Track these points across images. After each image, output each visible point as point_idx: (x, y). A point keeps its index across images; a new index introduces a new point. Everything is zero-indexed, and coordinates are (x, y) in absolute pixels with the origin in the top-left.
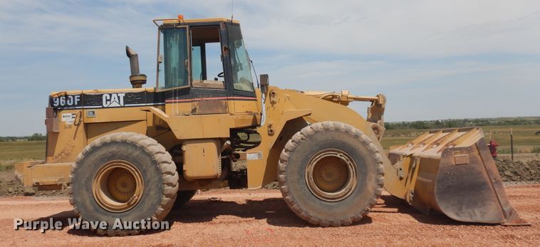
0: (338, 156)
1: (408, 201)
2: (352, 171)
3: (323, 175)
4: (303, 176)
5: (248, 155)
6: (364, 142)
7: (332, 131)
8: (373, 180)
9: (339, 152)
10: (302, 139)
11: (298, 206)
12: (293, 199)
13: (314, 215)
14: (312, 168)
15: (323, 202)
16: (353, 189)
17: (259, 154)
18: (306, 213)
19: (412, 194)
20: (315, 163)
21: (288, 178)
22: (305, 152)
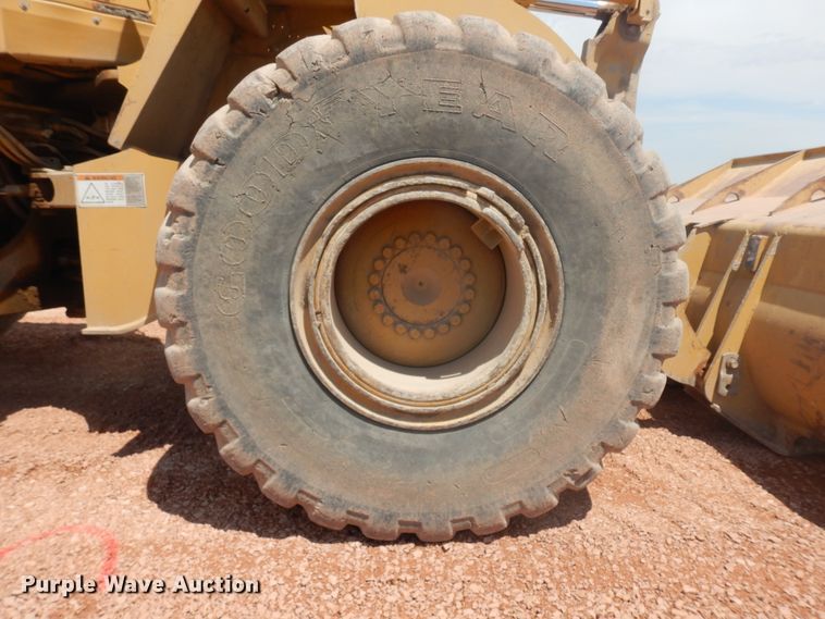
0: (470, 200)
1: (709, 394)
2: (530, 282)
3: (393, 293)
4: (274, 298)
5: (82, 188)
6: (612, 132)
7: (448, 57)
8: (634, 334)
9: (478, 181)
10: (279, 93)
11: (249, 446)
12: (223, 408)
13: (326, 494)
14: (331, 255)
15: (374, 432)
16: (528, 372)
17: (131, 187)
18: (290, 479)
19: (729, 369)
20: (343, 234)
21: (199, 305)
22: (291, 168)
